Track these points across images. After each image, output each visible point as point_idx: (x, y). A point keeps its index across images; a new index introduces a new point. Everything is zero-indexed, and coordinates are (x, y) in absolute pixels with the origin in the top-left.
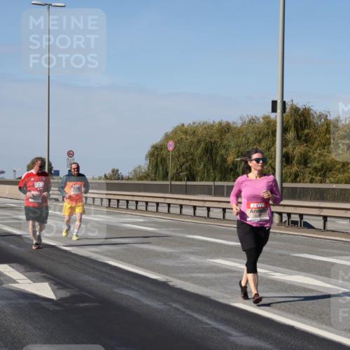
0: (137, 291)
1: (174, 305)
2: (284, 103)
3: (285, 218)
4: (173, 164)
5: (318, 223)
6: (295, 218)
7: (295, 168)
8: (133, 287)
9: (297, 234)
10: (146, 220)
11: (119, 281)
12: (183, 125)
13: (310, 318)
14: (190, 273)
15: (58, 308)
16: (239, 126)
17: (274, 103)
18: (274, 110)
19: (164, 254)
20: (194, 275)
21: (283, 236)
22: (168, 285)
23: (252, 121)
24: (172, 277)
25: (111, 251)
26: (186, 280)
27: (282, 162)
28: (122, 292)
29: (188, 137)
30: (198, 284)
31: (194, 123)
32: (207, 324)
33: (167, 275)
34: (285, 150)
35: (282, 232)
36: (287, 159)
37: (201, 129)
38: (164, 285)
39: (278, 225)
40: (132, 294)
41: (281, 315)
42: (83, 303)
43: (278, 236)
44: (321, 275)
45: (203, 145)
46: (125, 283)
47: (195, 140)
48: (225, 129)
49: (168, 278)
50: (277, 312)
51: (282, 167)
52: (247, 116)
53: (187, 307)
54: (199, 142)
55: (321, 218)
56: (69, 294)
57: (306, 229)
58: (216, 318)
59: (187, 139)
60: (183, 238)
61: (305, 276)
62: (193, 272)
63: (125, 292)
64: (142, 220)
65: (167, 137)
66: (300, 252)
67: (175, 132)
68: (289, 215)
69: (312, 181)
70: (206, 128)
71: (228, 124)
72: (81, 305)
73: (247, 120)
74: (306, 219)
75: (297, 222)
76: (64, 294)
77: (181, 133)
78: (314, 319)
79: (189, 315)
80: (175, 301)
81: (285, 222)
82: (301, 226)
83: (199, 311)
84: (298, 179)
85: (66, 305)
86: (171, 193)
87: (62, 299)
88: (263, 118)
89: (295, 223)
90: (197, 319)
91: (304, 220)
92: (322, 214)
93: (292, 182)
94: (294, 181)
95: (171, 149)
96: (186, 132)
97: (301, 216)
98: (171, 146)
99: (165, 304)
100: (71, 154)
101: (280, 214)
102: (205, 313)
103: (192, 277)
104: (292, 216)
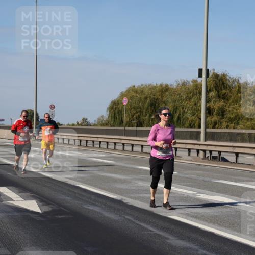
0: (100, 206)
1: (127, 217)
2: (207, 71)
3: (208, 154)
4: (127, 115)
5: (232, 158)
6: (215, 154)
7: (215, 118)
8: (97, 204)
9: (216, 165)
10: (107, 155)
11: (87, 200)
12: (134, 86)
13: (225, 227)
14: (139, 193)
15: (42, 219)
16: (175, 87)
17: (200, 71)
18: (200, 75)
19: (120, 180)
20: (141, 195)
21: (206, 167)
22: (123, 203)
23: (184, 84)
24: (125, 196)
25: (81, 178)
26: (136, 199)
27: (206, 113)
28: (89, 208)
29: (138, 95)
30: (144, 202)
31: (142, 85)
32: (151, 231)
33: (122, 195)
34: (208, 105)
35: (206, 164)
36: (209, 111)
37: (147, 90)
38: (120, 202)
39: (203, 159)
40: (97, 209)
41: (205, 225)
42: (60, 215)
43: (203, 167)
44: (234, 196)
45: (148, 101)
46: (91, 201)
47: (143, 97)
48: (165, 89)
49: (123, 197)
50: (202, 222)
51: (206, 117)
52: (181, 80)
53: (137, 218)
54: (146, 98)
55: (234, 154)
56: (50, 209)
57: (223, 162)
58: (157, 227)
59: (137, 97)
60: (134, 168)
61: (222, 196)
62: (141, 194)
63: (91, 208)
64: (104, 155)
65: (123, 95)
66: (219, 179)
67: (128, 91)
68: (211, 152)
69: (227, 127)
70: (150, 89)
71: (167, 86)
72: (60, 217)
73: (181, 83)
74: (223, 155)
75: (217, 157)
76: (47, 208)
77: (132, 93)
78: (229, 227)
79: (138, 224)
80: (128, 214)
81: (208, 157)
82: (219, 160)
83: (145, 221)
84: (217, 126)
85: (48, 216)
86: (125, 135)
87: (45, 213)
88: (193, 82)
89: (215, 158)
90: (143, 227)
91: (222, 156)
92: (234, 151)
93: (212, 128)
94: (214, 127)
95: (125, 104)
96: (136, 92)
97: (220, 153)
98: (125, 101)
99: (120, 216)
100: (52, 107)
101: (205, 151)
102: (149, 223)
103: (140, 197)
104: (213, 152)
